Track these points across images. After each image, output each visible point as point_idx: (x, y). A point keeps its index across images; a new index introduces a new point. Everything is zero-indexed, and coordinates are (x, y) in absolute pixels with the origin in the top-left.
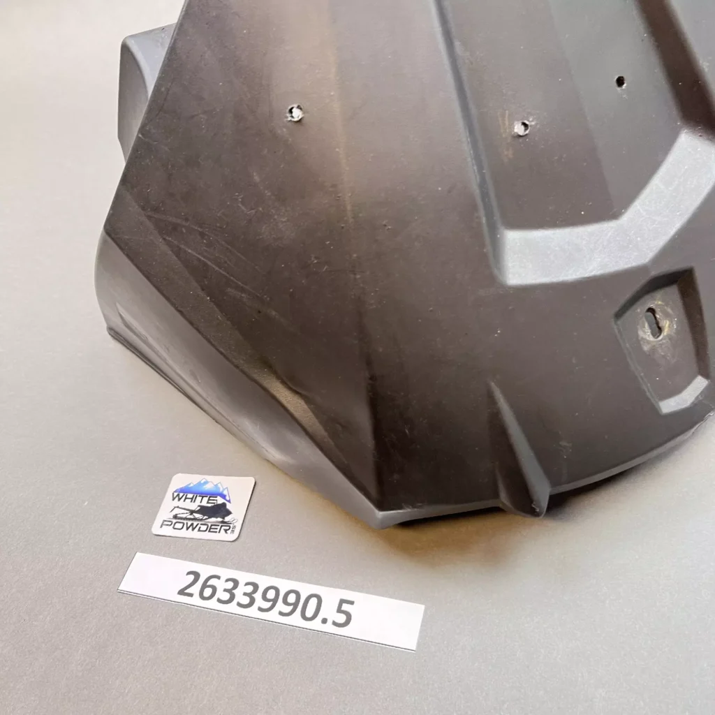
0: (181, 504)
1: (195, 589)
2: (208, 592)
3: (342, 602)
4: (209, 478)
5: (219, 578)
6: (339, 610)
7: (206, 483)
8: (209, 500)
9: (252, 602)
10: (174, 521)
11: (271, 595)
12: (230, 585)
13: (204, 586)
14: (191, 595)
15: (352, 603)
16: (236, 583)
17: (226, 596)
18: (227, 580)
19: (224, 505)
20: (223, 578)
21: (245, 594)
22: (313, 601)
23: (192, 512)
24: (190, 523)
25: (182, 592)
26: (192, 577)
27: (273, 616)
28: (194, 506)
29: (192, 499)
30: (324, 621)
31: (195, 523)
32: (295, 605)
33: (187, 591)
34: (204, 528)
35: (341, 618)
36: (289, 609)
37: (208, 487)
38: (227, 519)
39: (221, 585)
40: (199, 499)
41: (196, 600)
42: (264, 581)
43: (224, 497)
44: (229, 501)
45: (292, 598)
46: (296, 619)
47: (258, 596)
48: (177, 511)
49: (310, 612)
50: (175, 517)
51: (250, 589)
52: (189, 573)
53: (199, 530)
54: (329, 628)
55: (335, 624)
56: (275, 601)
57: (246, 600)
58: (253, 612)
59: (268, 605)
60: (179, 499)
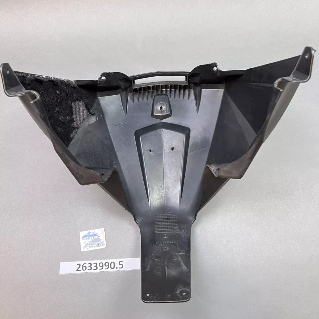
0: (86, 241)
1: (81, 268)
2: (84, 268)
3: (120, 262)
4: (90, 231)
5: (86, 264)
6: (120, 264)
7: (90, 232)
8: (93, 238)
9: (97, 268)
10: (86, 246)
11: (101, 265)
12: (90, 265)
13: (83, 267)
14: (80, 270)
15: (122, 262)
16: (91, 264)
17: (90, 268)
18: (88, 264)
19: (98, 238)
20: (87, 264)
21: (95, 266)
22: (113, 264)
23: (90, 242)
24: (91, 246)
25: (77, 270)
26: (78, 266)
27: (104, 270)
28: (90, 240)
29: (88, 238)
30: (117, 268)
31: (93, 245)
32: (108, 266)
33: (78, 270)
34: (95, 246)
35: (121, 266)
36: (107, 267)
37: (91, 234)
38: (101, 242)
39: (87, 266)
40: (90, 238)
41: (82, 271)
42: (98, 262)
43: (97, 236)
44: (99, 237)
45: (107, 264)
46: (110, 269)
47: (98, 266)
48: (86, 243)
49: (112, 267)
50: (86, 245)
51: (95, 265)
52: (77, 265)
53: (95, 247)
54: (118, 269)
55: (119, 268)
56: (103, 266)
57: (95, 268)
58: (98, 270)
59: (102, 267)
60: (85, 240)
